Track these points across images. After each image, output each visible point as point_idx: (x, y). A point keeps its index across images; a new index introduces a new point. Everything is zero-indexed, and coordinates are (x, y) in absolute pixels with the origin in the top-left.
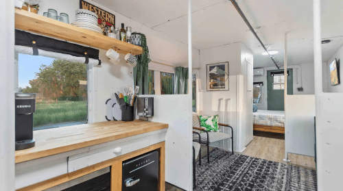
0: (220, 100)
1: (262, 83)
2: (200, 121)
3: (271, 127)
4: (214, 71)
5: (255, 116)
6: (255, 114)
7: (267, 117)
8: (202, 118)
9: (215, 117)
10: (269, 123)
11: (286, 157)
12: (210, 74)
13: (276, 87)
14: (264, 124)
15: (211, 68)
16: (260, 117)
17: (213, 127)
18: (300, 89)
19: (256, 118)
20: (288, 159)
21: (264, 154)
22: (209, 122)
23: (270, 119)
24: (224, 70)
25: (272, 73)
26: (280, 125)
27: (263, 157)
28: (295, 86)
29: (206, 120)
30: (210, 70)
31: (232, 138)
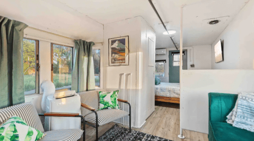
0: (121, 75)
1: (165, 60)
2: (99, 98)
3: (170, 98)
4: (116, 45)
5: (157, 89)
6: (157, 86)
7: (167, 89)
8: (101, 94)
9: (114, 92)
10: (168, 95)
11: (181, 133)
12: (112, 48)
13: (175, 64)
14: (164, 95)
15: (113, 42)
16: (161, 90)
17: (111, 103)
18: (192, 66)
19: (158, 90)
20: (182, 135)
21: (161, 129)
22: (108, 99)
23: (169, 91)
24: (124, 44)
25: (172, 53)
26: (177, 96)
27: (159, 135)
28: (189, 64)
29: (104, 97)
30: (112, 44)
31: (130, 115)
